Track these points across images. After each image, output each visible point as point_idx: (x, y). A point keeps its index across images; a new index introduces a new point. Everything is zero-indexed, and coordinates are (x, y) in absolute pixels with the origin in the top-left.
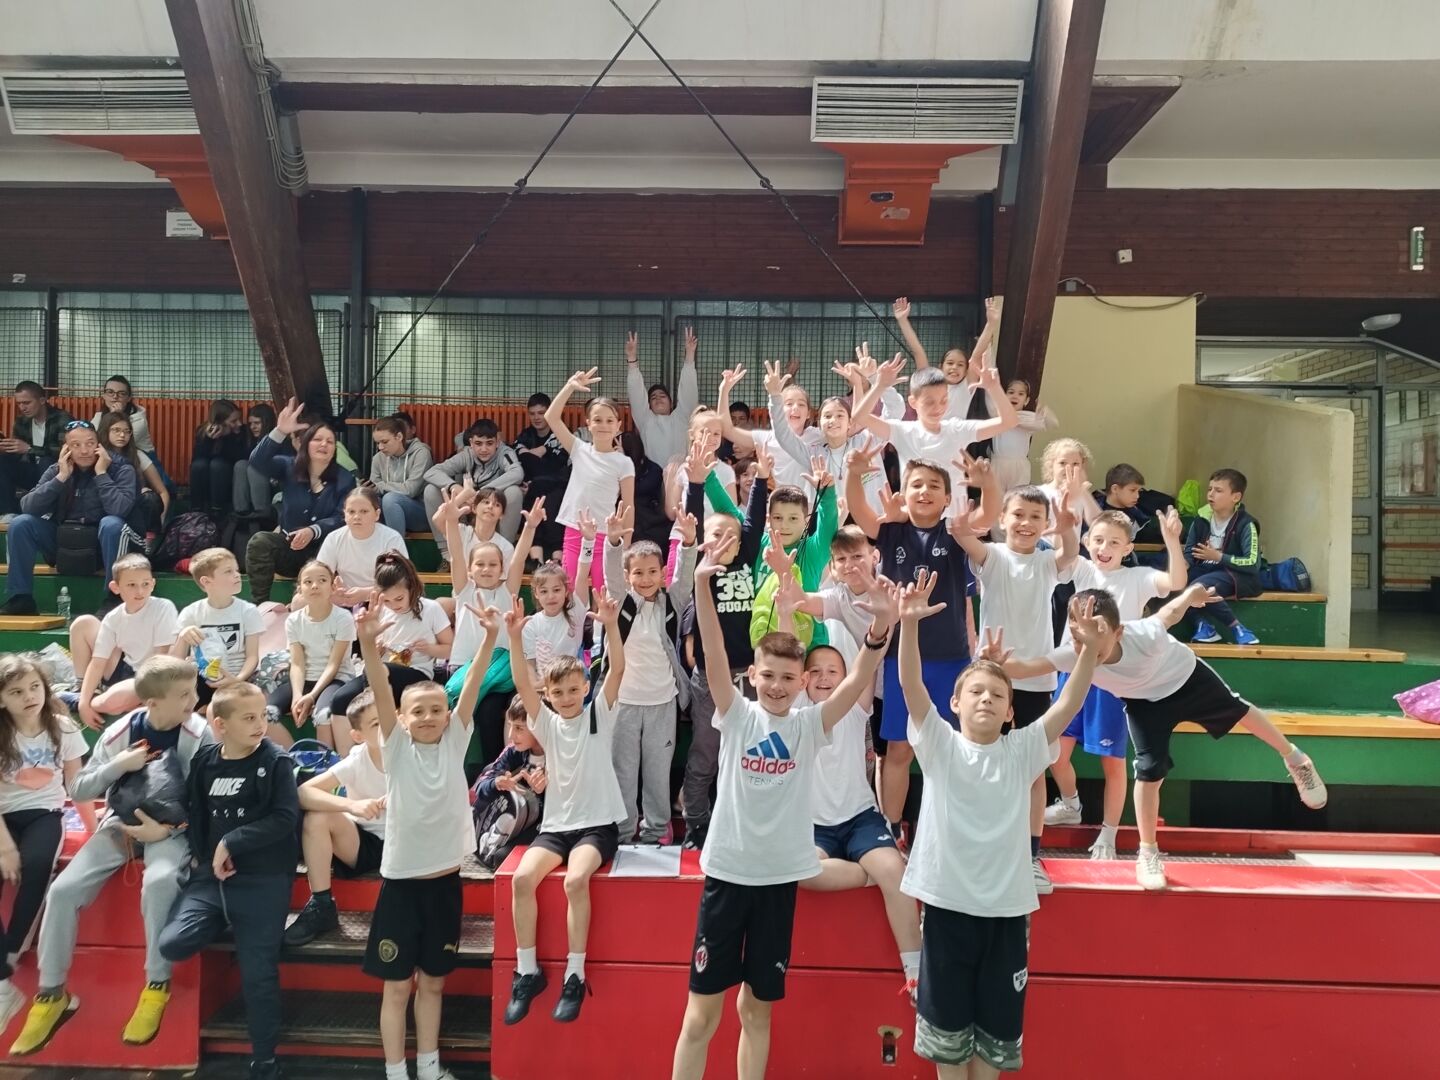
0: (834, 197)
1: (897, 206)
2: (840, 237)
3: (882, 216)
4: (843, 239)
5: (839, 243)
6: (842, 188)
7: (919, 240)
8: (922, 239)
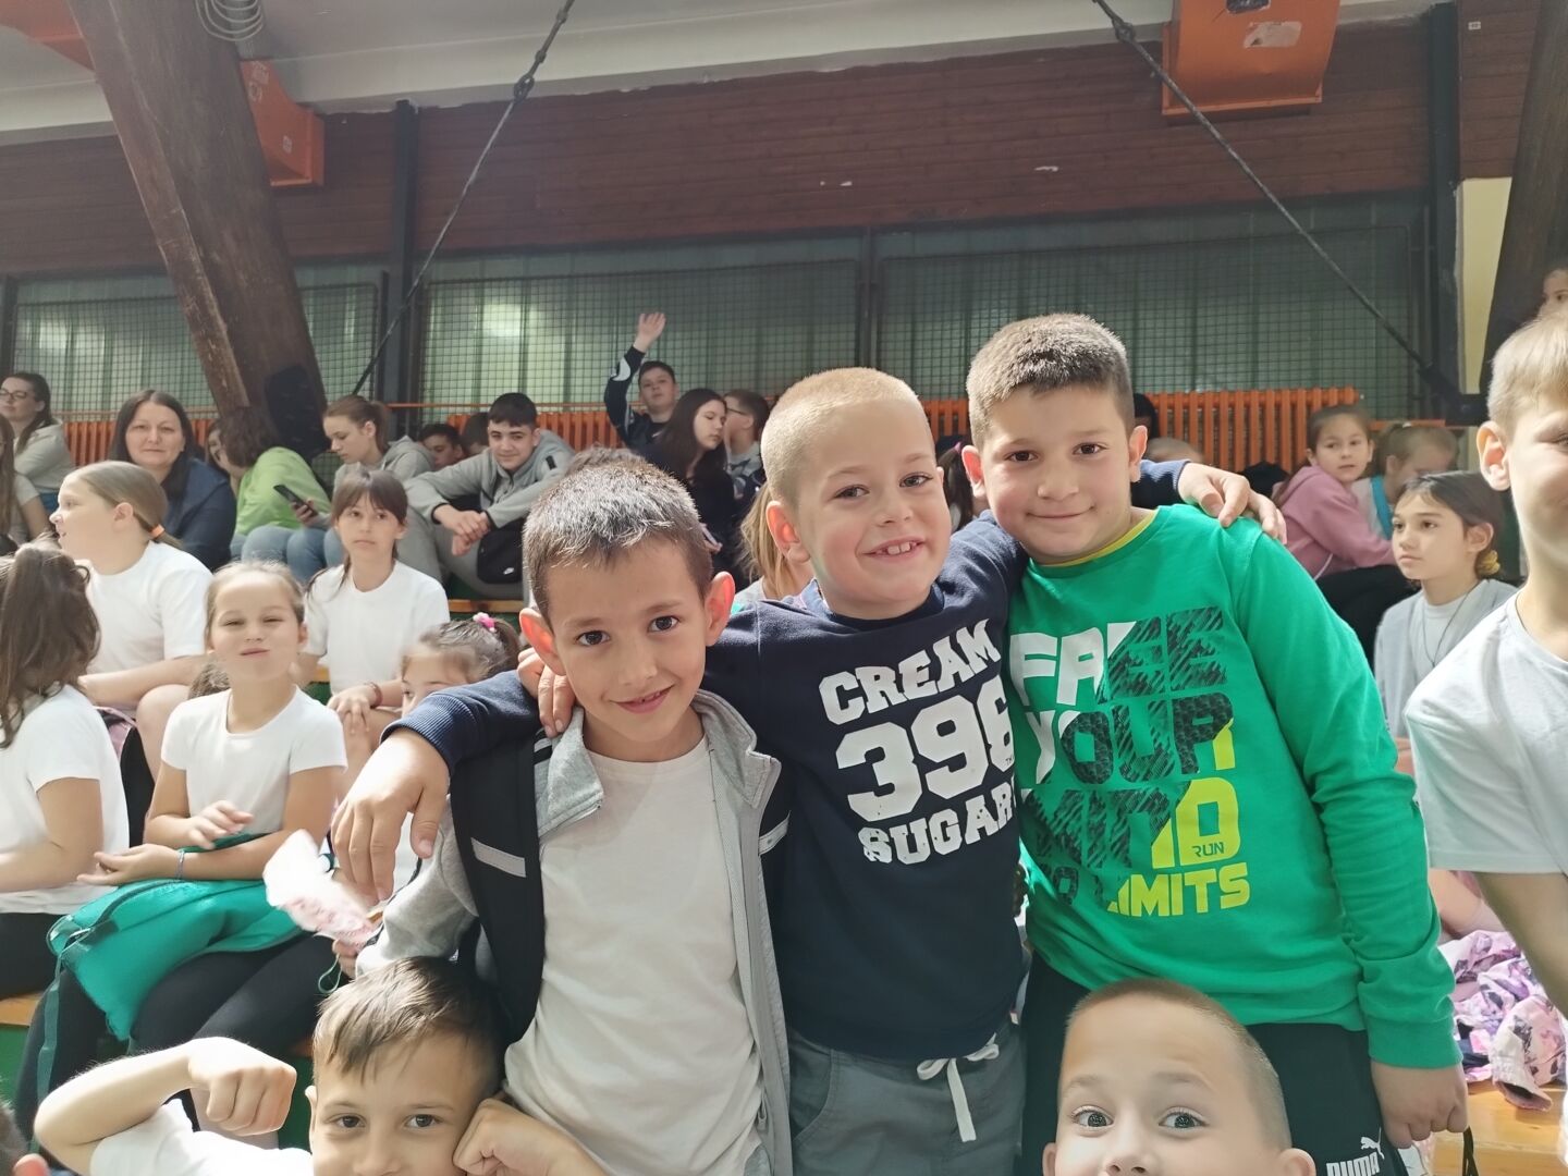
0: (1154, 42)
1: (1278, 18)
2: (1166, 103)
3: (1248, 43)
4: (1172, 105)
5: (1164, 112)
6: (1166, 18)
7: (1312, 93)
8: (1319, 91)
